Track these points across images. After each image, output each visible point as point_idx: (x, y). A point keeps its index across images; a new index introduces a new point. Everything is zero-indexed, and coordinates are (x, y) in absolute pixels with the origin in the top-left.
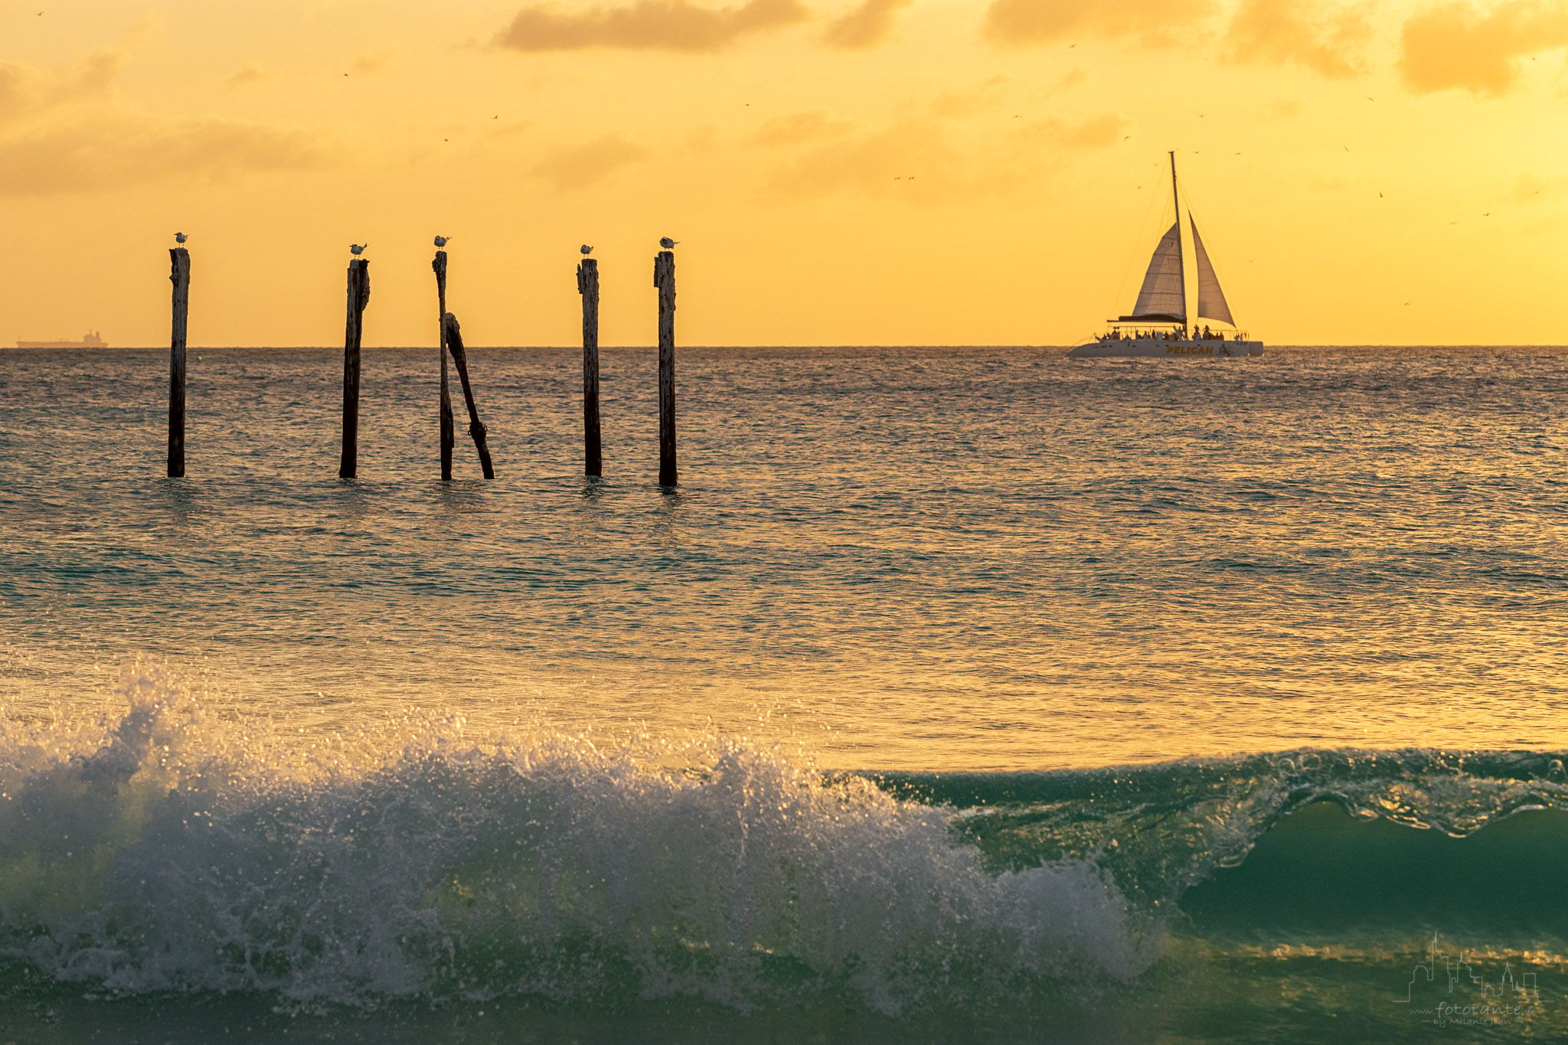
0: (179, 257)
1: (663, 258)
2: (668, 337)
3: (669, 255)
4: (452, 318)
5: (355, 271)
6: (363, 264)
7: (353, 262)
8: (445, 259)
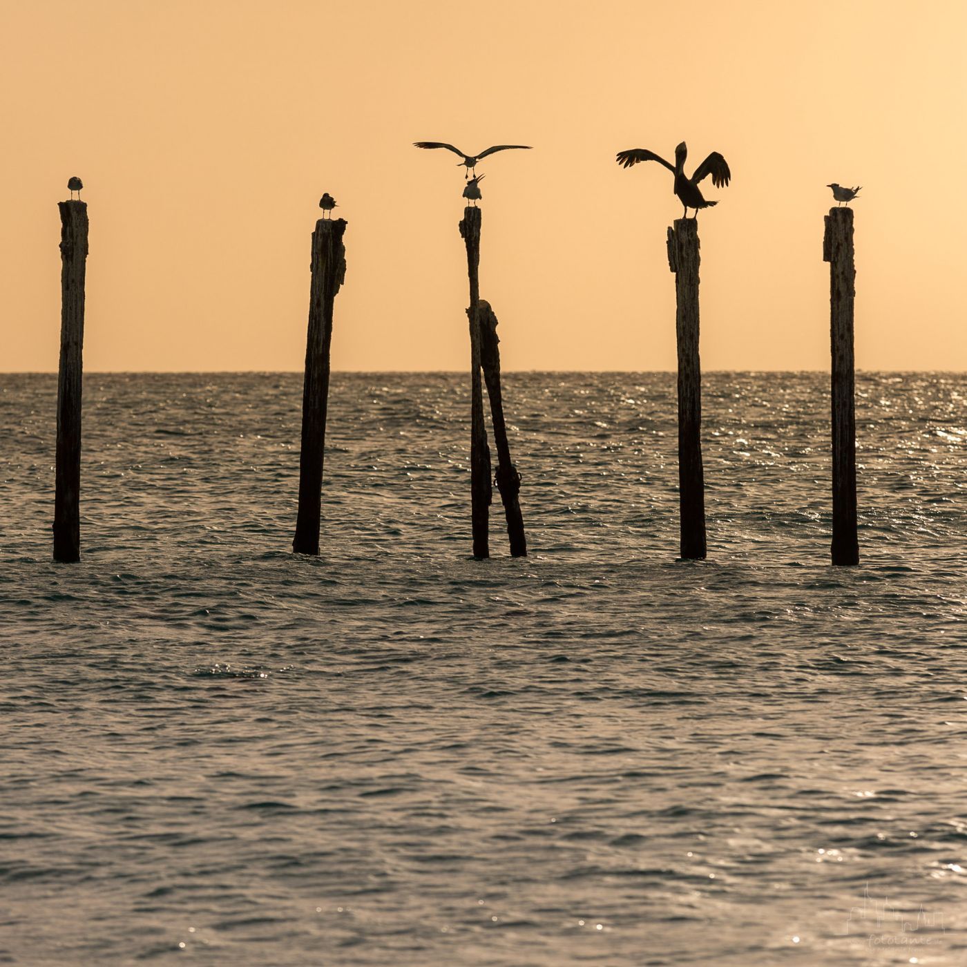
0: (74, 214)
1: (840, 217)
2: (846, 335)
3: (848, 213)
4: (487, 307)
5: (325, 236)
6: (340, 226)
7: (321, 224)
8: (479, 219)
